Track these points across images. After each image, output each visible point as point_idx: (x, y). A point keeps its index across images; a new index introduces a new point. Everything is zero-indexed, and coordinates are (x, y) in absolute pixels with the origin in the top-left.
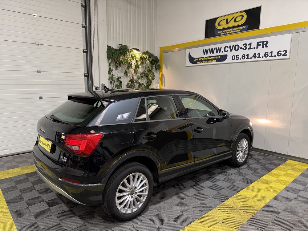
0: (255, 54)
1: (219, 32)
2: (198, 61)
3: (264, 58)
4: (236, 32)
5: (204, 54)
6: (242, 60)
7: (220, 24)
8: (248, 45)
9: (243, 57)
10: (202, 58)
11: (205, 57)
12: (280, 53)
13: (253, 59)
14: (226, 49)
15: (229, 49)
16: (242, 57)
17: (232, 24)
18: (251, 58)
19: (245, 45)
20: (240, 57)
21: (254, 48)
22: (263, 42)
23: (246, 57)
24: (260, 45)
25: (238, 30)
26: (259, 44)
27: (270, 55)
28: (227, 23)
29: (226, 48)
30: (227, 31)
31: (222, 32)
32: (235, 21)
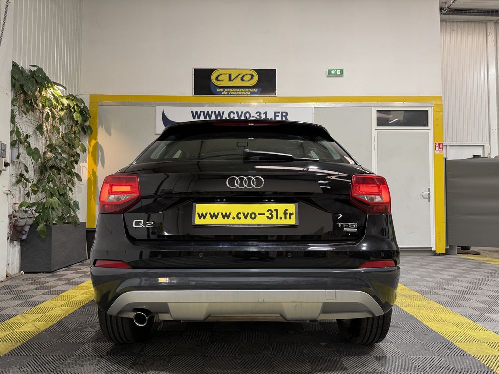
1: (219, 90)
4: (245, 95)
5: (194, 118)
7: (219, 78)
8: (262, 113)
17: (237, 82)
19: (259, 114)
21: (272, 119)
22: (282, 113)
24: (278, 116)
25: (248, 92)
26: (277, 114)
28: (230, 79)
29: (231, 114)
30: (231, 90)
31: (223, 91)
32: (242, 79)
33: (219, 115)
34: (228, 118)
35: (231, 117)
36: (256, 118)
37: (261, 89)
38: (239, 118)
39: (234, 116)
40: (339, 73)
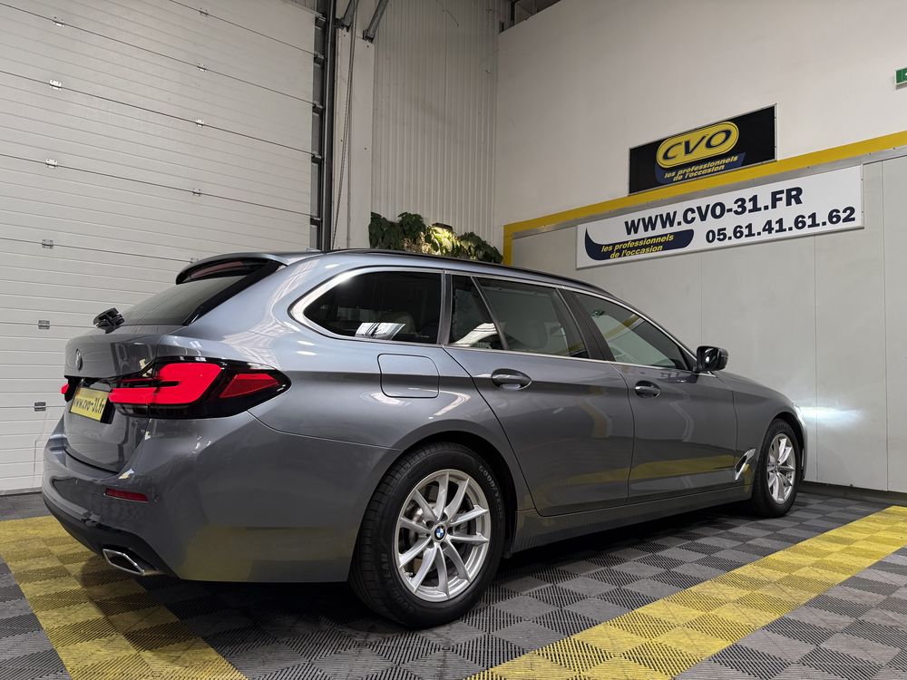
1: (668, 175)
2: (612, 252)
3: (796, 232)
4: (714, 172)
5: (629, 233)
7: (670, 155)
8: (747, 201)
9: (737, 232)
10: (624, 243)
11: (632, 241)
14: (690, 216)
15: (696, 215)
16: (735, 233)
17: (701, 153)
18: (759, 234)
19: (740, 203)
20: (729, 233)
21: (766, 208)
22: (789, 191)
23: (746, 232)
25: (719, 165)
26: (778, 196)
27: (809, 222)
28: (687, 151)
29: (690, 213)
30: (688, 170)
31: (676, 175)
32: (709, 145)
33: (668, 220)
34: (683, 222)
35: (689, 219)
36: (736, 212)
37: (744, 154)
38: (703, 218)
39: (693, 215)
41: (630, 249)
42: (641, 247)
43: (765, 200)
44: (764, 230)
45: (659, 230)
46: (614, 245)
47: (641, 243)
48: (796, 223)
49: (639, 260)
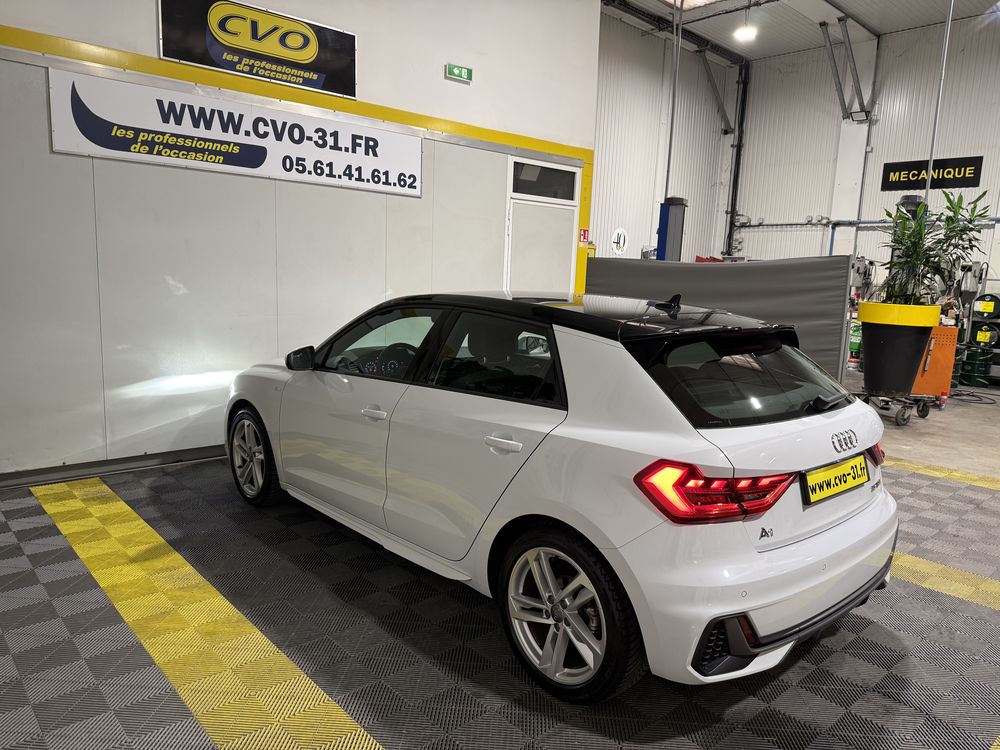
0: (349, 167)
1: (229, 57)
2: (134, 141)
3: (372, 186)
4: (290, 82)
5: (166, 120)
6: (314, 178)
8: (328, 135)
9: (318, 168)
10: (157, 133)
11: (172, 135)
12: (403, 180)
13: (345, 181)
14: (262, 128)
15: (270, 129)
16: (315, 168)
17: (271, 46)
18: (340, 177)
19: (320, 134)
20: (310, 166)
21: (347, 150)
22: (368, 139)
23: (327, 170)
24: (360, 145)
25: (297, 76)
26: (358, 141)
27: (383, 178)
28: (255, 35)
29: (261, 124)
30: (257, 63)
31: (240, 62)
32: (283, 40)
33: (231, 123)
34: (252, 133)
35: (261, 132)
36: (316, 143)
37: (324, 75)
38: (279, 137)
39: (266, 129)
40: (464, 74)
41: (167, 145)
42: (189, 149)
43: (345, 141)
44: (345, 174)
45: (216, 132)
46: (137, 131)
47: (188, 143)
48: (373, 176)
49: (186, 168)
